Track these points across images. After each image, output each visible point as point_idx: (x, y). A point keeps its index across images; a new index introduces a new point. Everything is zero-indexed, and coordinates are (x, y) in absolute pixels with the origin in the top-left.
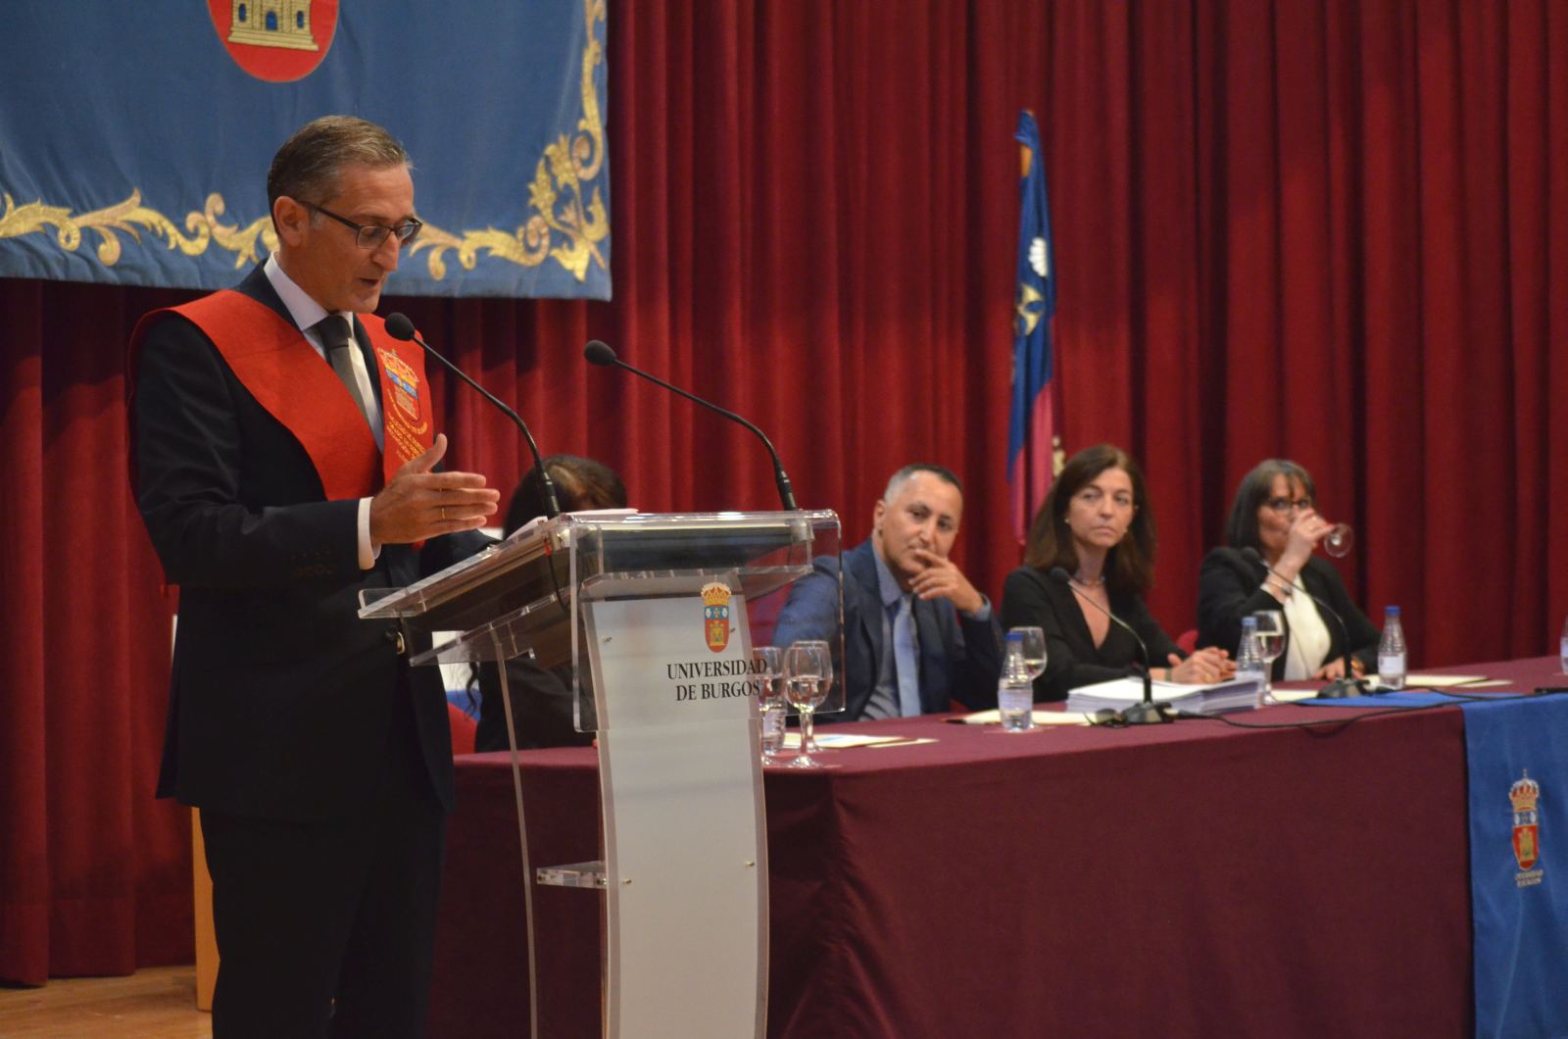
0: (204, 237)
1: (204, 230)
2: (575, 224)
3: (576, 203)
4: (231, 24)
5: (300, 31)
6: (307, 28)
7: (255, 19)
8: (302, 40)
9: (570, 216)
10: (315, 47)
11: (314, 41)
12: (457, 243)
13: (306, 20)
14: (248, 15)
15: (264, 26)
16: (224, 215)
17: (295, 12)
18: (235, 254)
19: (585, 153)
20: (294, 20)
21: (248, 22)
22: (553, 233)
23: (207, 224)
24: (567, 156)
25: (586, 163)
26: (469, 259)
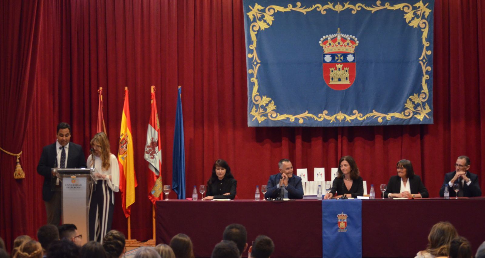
0: (323, 118)
1: (322, 117)
2: (421, 110)
3: (421, 106)
4: (330, 81)
5: (347, 81)
6: (348, 80)
7: (336, 80)
8: (348, 82)
9: (419, 108)
10: (350, 83)
11: (350, 82)
12: (386, 115)
13: (348, 79)
14: (334, 79)
15: (338, 80)
16: (328, 113)
17: (345, 77)
18: (330, 120)
19: (424, 96)
20: (345, 79)
21: (334, 80)
22: (413, 112)
23: (323, 116)
24: (418, 97)
25: (424, 98)
26: (389, 118)
